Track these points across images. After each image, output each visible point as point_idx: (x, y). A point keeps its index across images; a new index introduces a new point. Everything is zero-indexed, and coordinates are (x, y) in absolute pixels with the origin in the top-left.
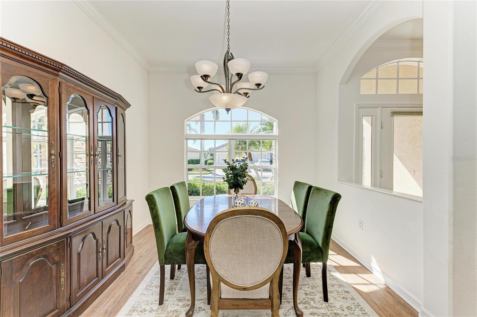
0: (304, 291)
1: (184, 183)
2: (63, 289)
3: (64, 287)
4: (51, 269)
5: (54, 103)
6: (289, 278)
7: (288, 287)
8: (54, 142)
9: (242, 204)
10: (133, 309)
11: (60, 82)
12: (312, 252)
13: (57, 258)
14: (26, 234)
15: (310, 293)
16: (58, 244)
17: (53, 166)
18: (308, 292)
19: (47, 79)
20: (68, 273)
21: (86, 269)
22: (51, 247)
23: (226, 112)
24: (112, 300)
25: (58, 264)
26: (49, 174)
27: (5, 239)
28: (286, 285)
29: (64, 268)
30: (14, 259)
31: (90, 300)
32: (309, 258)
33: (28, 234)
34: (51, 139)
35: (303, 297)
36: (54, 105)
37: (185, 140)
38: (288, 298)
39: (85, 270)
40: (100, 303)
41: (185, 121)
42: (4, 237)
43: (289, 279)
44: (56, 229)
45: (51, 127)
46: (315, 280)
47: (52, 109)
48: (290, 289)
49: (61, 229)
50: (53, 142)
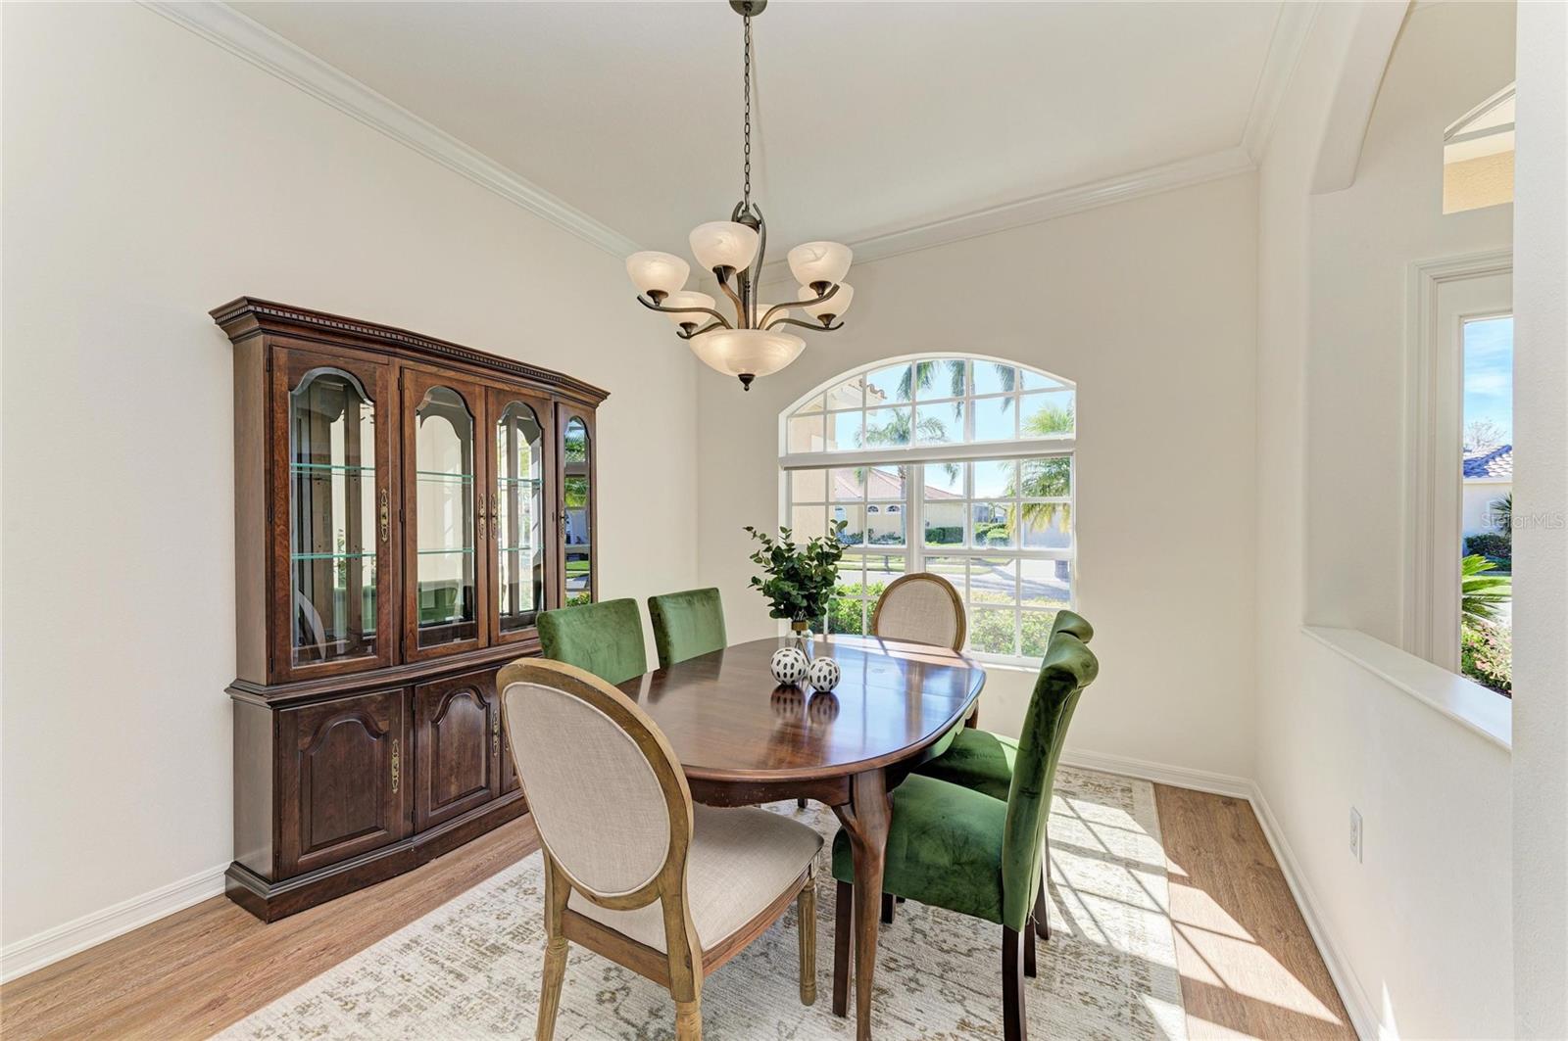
0: (968, 1012)
1: (712, 594)
2: (395, 791)
3: (399, 787)
4: (371, 744)
5: (387, 411)
6: (948, 952)
7: (919, 976)
8: (387, 490)
9: (786, 664)
10: (515, 881)
11: (401, 368)
12: (956, 871)
13: (383, 726)
14: (332, 668)
15: (983, 1028)
16: (387, 698)
17: (385, 539)
18: (977, 1023)
19: (372, 365)
20: (409, 762)
21: (453, 763)
22: (372, 700)
23: (743, 385)
24: (502, 848)
25: (385, 737)
26: (377, 555)
27: (295, 670)
28: (918, 970)
29: (400, 748)
30: (300, 710)
31: (462, 833)
32: (941, 890)
33: (335, 668)
34: (381, 484)
35: (941, 1031)
36: (387, 416)
37: (782, 474)
38: (890, 1010)
39: (452, 766)
40: (480, 848)
41: (782, 417)
42: (293, 668)
43: (946, 956)
44: (390, 667)
45: (381, 461)
46: (1047, 994)
47: (384, 424)
48: (923, 986)
49: (402, 667)
50: (384, 491)
